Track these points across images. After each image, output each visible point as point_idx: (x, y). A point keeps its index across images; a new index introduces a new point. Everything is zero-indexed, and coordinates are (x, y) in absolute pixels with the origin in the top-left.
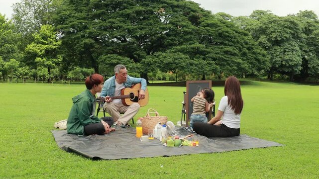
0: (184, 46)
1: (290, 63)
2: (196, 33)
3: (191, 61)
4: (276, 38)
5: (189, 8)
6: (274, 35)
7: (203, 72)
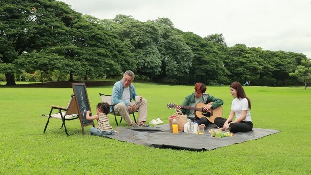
0: (59, 47)
1: (152, 64)
2: (70, 34)
3: (66, 62)
4: (139, 41)
5: (62, 9)
6: (137, 39)
7: (78, 72)
